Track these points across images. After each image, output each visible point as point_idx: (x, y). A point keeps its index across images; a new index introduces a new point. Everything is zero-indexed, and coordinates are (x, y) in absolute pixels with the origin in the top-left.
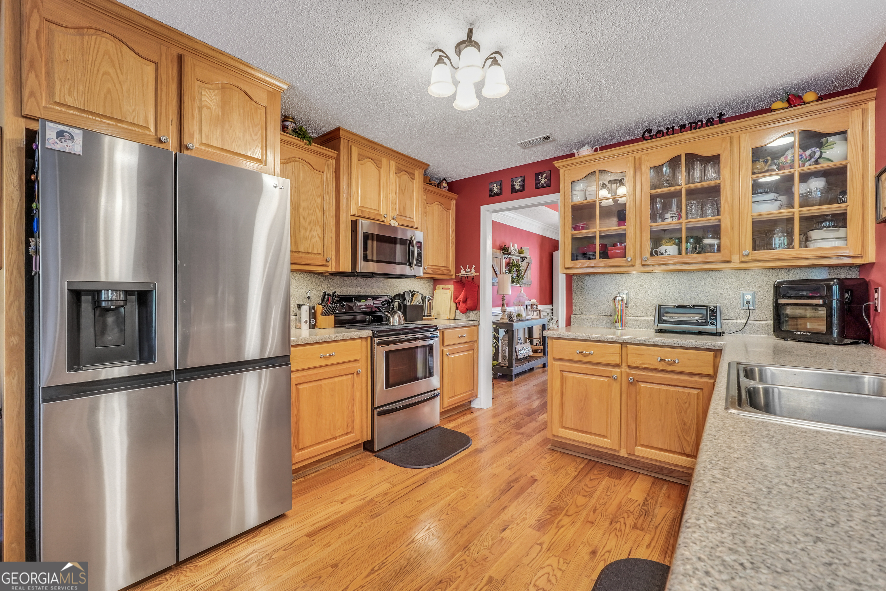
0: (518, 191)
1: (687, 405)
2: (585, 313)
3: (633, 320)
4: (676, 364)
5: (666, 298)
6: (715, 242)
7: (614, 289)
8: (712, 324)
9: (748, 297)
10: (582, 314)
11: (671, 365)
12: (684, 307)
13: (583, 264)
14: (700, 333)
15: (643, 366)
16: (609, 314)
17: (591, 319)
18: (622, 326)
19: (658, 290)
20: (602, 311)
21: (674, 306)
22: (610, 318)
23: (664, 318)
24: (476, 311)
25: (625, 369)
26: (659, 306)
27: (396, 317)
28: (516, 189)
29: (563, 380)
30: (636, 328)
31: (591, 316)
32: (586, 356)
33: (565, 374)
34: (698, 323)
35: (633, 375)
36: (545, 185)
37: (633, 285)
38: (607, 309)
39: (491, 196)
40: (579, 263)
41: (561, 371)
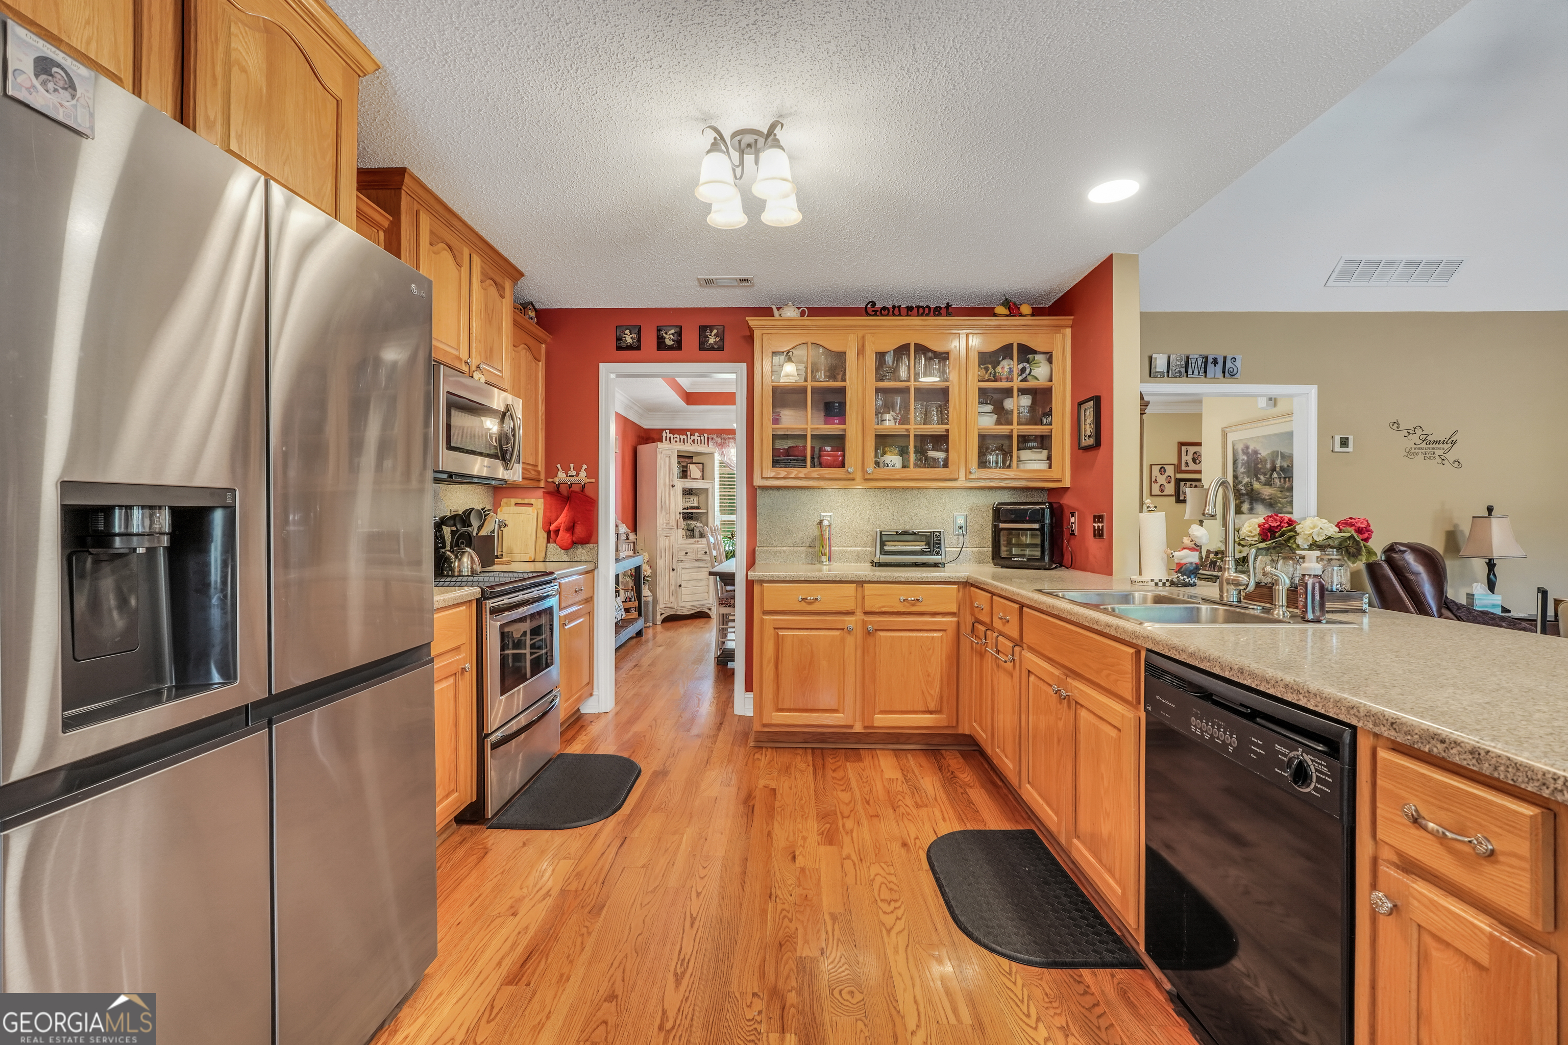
0: (670, 348)
1: (931, 651)
2: (775, 543)
3: (840, 552)
4: (919, 604)
5: (878, 522)
6: (940, 455)
7: (815, 509)
8: (938, 553)
9: (961, 521)
10: (771, 545)
11: (914, 605)
12: (905, 533)
13: (789, 473)
14: (916, 565)
15: (883, 609)
16: (808, 545)
17: (784, 552)
18: (829, 559)
19: (868, 512)
20: (798, 541)
21: (897, 532)
22: (810, 550)
23: (886, 548)
24: (591, 546)
25: (859, 616)
26: (881, 532)
27: (466, 560)
28: (666, 345)
29: (779, 642)
30: (844, 562)
31: (785, 549)
32: (810, 603)
33: (781, 633)
34: (922, 553)
35: (871, 622)
36: (716, 347)
37: (838, 504)
38: (805, 537)
39: (619, 348)
40: (782, 472)
41: (775, 628)
